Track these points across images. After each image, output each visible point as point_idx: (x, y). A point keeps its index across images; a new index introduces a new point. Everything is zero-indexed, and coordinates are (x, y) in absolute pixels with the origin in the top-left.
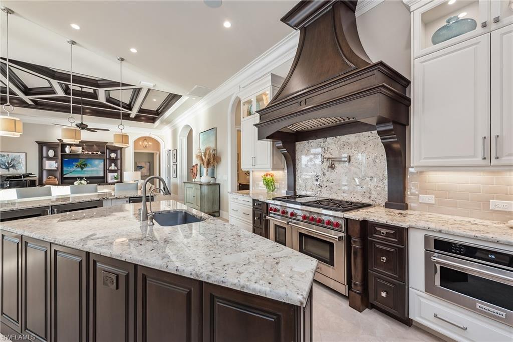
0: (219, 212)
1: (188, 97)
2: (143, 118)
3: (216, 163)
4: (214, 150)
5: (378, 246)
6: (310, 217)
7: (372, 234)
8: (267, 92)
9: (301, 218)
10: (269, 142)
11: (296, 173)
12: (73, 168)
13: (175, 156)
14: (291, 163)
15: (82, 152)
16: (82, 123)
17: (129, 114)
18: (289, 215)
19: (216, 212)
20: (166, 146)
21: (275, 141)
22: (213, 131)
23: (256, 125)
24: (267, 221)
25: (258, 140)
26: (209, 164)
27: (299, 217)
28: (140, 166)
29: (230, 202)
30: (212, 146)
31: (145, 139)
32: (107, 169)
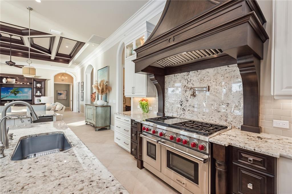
0: (110, 126)
1: (89, 44)
2: (61, 60)
3: (108, 92)
4: (107, 82)
5: (243, 172)
6: (177, 138)
7: (237, 160)
8: (144, 37)
9: (169, 138)
10: (144, 75)
11: (165, 99)
12: (8, 93)
13: (83, 86)
14: (161, 91)
15: (16, 82)
16: (11, 61)
17: (50, 57)
18: (159, 135)
19: (107, 126)
20: (77, 80)
21: (149, 73)
22: (106, 68)
23: (134, 61)
24: (141, 139)
25: (135, 73)
26: (102, 92)
27: (166, 137)
28: (60, 93)
29: (115, 120)
30: (106, 79)
31: (63, 74)
32: (34, 94)
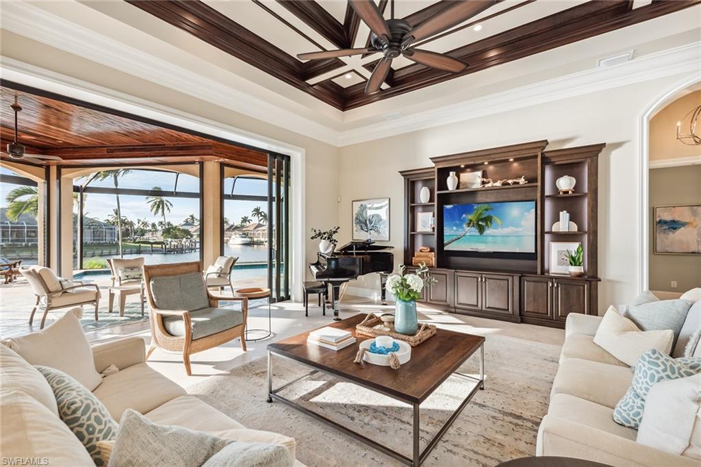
15: (482, 183)
28: (668, 218)
32: (547, 229)
